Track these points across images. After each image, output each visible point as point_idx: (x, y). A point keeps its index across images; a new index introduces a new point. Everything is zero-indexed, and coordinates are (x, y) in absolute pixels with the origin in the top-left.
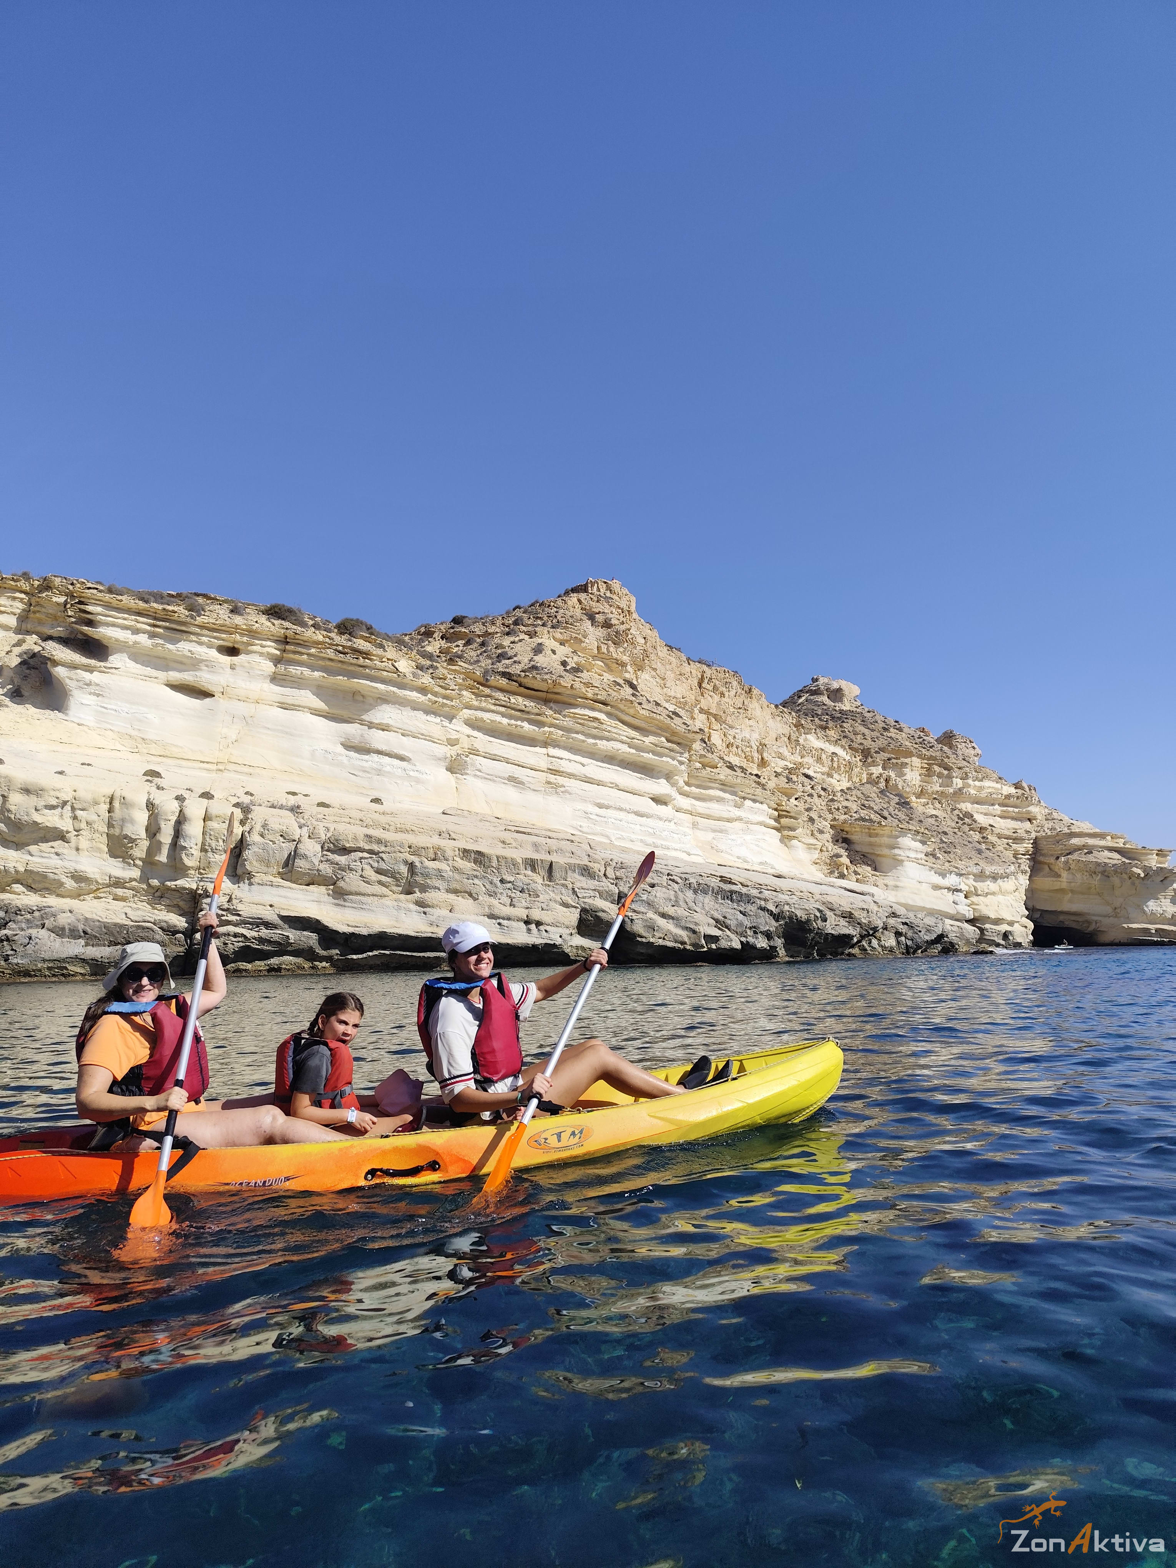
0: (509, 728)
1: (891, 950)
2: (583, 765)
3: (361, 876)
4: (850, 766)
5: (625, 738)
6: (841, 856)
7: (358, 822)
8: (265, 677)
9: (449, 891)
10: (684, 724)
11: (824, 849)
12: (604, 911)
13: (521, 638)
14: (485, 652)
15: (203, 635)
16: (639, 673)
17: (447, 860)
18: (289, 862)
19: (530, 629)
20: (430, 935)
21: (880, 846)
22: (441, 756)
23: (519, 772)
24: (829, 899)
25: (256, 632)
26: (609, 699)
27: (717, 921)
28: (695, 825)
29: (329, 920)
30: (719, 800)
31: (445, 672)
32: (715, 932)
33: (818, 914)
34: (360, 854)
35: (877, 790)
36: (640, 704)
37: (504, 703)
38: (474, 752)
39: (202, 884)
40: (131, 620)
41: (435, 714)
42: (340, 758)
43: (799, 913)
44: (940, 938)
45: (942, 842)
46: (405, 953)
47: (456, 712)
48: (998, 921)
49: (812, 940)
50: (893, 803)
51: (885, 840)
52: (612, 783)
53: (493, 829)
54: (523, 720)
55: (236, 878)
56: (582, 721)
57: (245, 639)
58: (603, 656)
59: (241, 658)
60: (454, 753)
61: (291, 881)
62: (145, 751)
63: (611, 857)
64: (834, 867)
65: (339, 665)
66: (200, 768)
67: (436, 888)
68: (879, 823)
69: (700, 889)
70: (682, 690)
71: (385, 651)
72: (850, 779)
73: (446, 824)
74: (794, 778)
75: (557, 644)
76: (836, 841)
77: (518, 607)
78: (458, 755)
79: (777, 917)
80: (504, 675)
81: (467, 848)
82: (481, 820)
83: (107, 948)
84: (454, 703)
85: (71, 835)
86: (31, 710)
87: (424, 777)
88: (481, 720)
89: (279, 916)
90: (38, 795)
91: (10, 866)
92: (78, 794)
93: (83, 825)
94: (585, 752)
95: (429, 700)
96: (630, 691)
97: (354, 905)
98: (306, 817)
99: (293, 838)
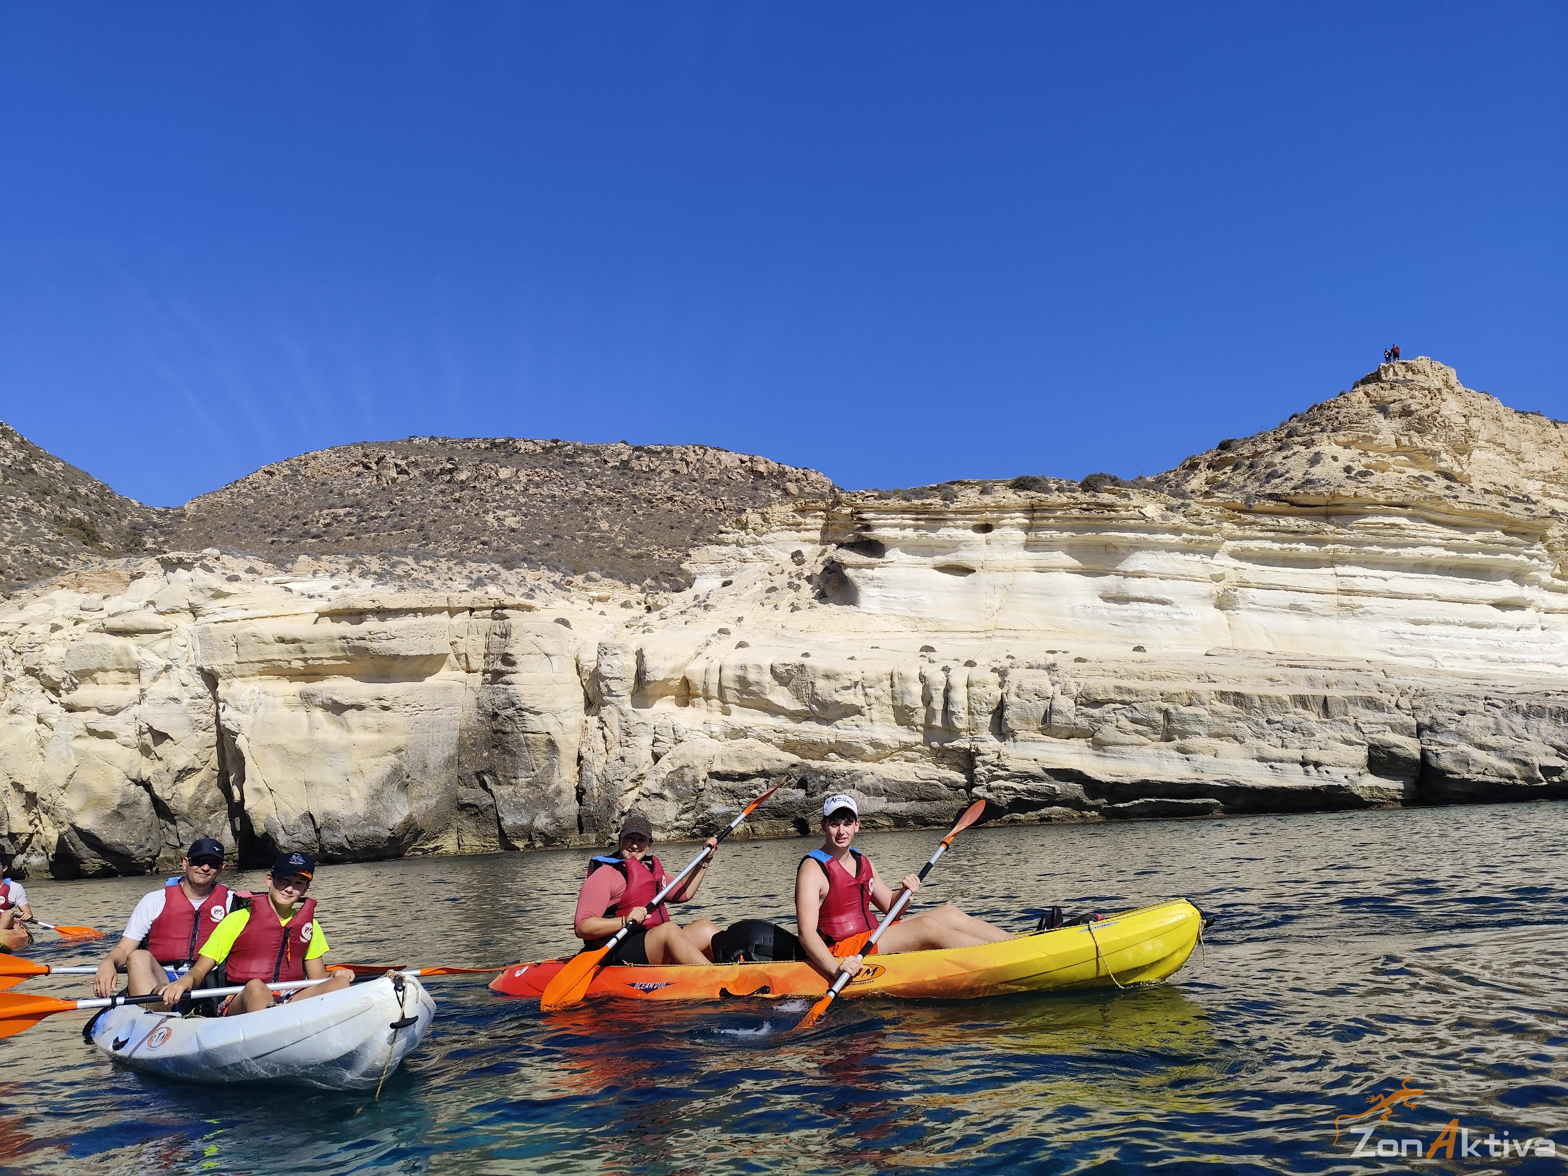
0: (1282, 552)
2: (1386, 579)
3: (1117, 726)
5: (1440, 541)
7: (1112, 674)
8: (1018, 546)
9: (1211, 735)
10: (1527, 509)
12: (1398, 747)
13: (1296, 450)
14: (1253, 474)
15: (958, 520)
16: (1464, 458)
17: (1203, 704)
18: (1046, 718)
19: (1307, 438)
20: (1195, 781)
22: (1206, 594)
23: (1302, 599)
25: (1004, 507)
26: (1407, 500)
27: (1560, 749)
29: (1091, 771)
31: (1200, 507)
32: (1558, 763)
34: (1113, 706)
36: (1456, 497)
37: (1272, 527)
38: (1245, 584)
39: (973, 743)
40: (897, 519)
41: (1194, 552)
42: (1099, 611)
46: (1171, 800)
47: (1217, 546)
52: (1431, 595)
53: (1264, 666)
54: (1298, 542)
55: (1002, 737)
56: (1377, 531)
57: (995, 515)
58: (1406, 449)
59: (995, 532)
60: (1220, 589)
61: (1051, 736)
62: (923, 629)
63: (1408, 683)
65: (1086, 522)
66: (971, 638)
67: (1196, 733)
69: (1533, 712)
71: (1130, 499)
73: (1211, 667)
75: (1340, 448)
77: (1295, 416)
78: (1225, 590)
80: (1271, 496)
81: (1224, 690)
82: (1248, 658)
83: (905, 804)
84: (1214, 538)
85: (865, 709)
86: (833, 608)
87: (1190, 618)
88: (1248, 549)
89: (1044, 769)
90: (835, 679)
91: (825, 738)
92: (865, 675)
93: (873, 700)
94: (1386, 564)
95: (1184, 540)
96: (1446, 482)
97: (1114, 755)
98: (1060, 674)
99: (1046, 695)
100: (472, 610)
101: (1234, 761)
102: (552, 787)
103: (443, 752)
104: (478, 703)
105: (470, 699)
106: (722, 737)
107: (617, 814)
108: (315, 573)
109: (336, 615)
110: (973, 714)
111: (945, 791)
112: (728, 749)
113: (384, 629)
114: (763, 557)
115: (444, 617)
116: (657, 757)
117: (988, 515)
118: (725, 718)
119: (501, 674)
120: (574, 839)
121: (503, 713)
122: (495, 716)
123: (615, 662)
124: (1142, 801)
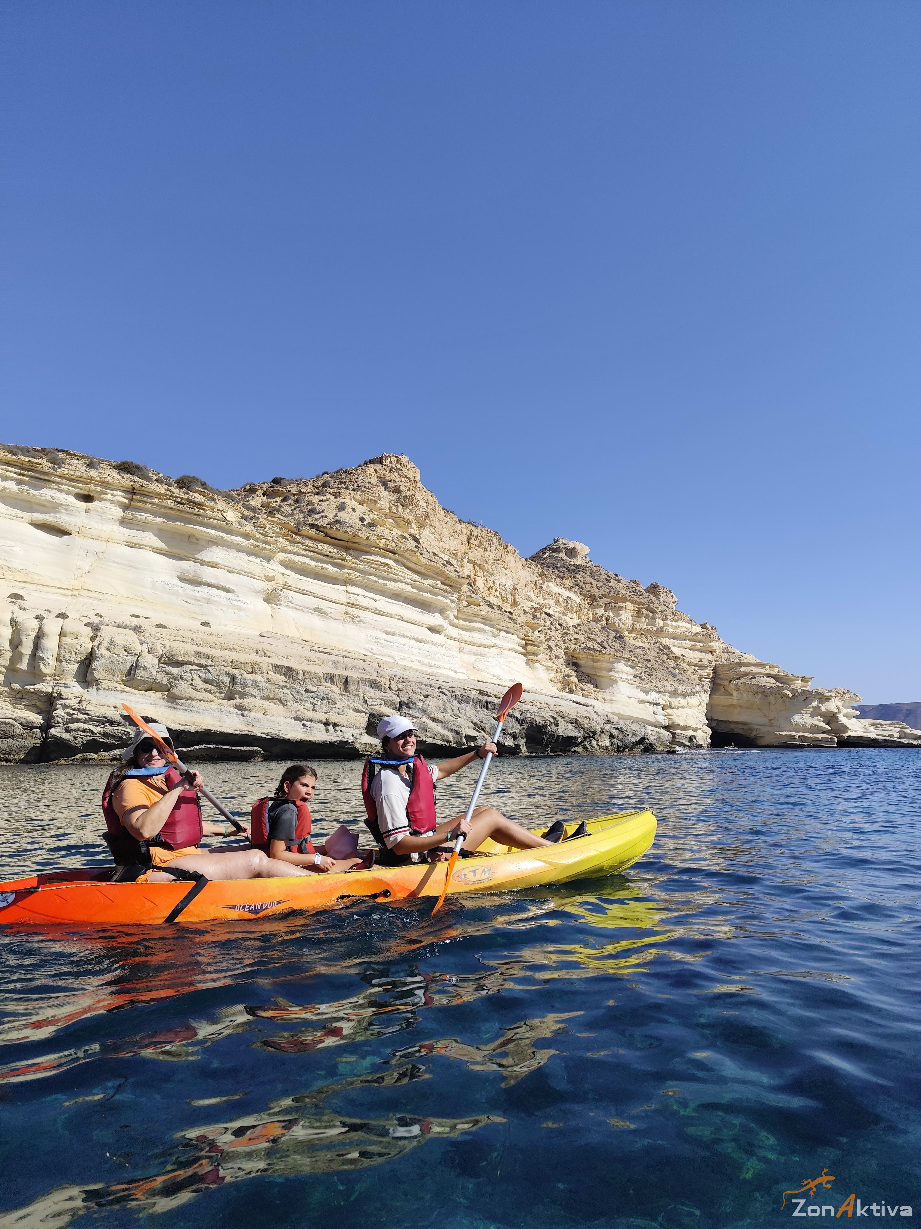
0: (316, 569)
1: (606, 749)
2: (375, 601)
3: (191, 684)
4: (580, 607)
5: (409, 580)
6: (571, 676)
7: (190, 641)
8: (115, 521)
9: (263, 698)
10: (456, 571)
11: (559, 670)
13: (328, 497)
14: (298, 507)
15: (62, 484)
16: (421, 530)
17: (262, 673)
18: (131, 672)
19: (336, 490)
20: (247, 733)
21: (601, 669)
22: (259, 589)
23: (323, 605)
24: (561, 709)
25: (108, 483)
26: (397, 549)
27: (475, 724)
28: (461, 650)
30: (481, 631)
31: (265, 522)
32: (474, 733)
33: (552, 721)
34: (191, 667)
35: (600, 627)
36: (422, 554)
37: (312, 549)
38: (287, 587)
39: (56, 688)
40: (2, 469)
41: (256, 555)
42: (176, 589)
43: (538, 720)
44: (643, 739)
45: (647, 667)
46: (225, 747)
47: (273, 555)
48: (686, 728)
49: (547, 740)
50: (611, 637)
51: (604, 665)
52: (397, 615)
53: (302, 649)
54: (327, 563)
55: (86, 685)
56: (375, 566)
57: (99, 489)
58: (394, 515)
59: (95, 504)
60: (270, 588)
61: (132, 687)
62: (10, 578)
63: (394, 673)
64: (566, 685)
65: (178, 513)
66: (56, 593)
67: (252, 695)
68: (601, 652)
69: (464, 700)
70: (455, 544)
71: (216, 503)
72: (580, 617)
73: (263, 644)
74: (538, 615)
75: (357, 504)
76: (568, 664)
77: (326, 473)
78: (274, 589)
79: (521, 722)
80: (314, 526)
81: (279, 664)
82: (291, 642)
84: (272, 548)
87: (245, 605)
88: (294, 561)
89: (121, 715)
94: (377, 590)
95: (252, 544)
96: (414, 543)
97: (184, 708)
98: (146, 636)
99: (135, 652)
101: (277, 719)
110: (61, 661)
111: (19, 730)
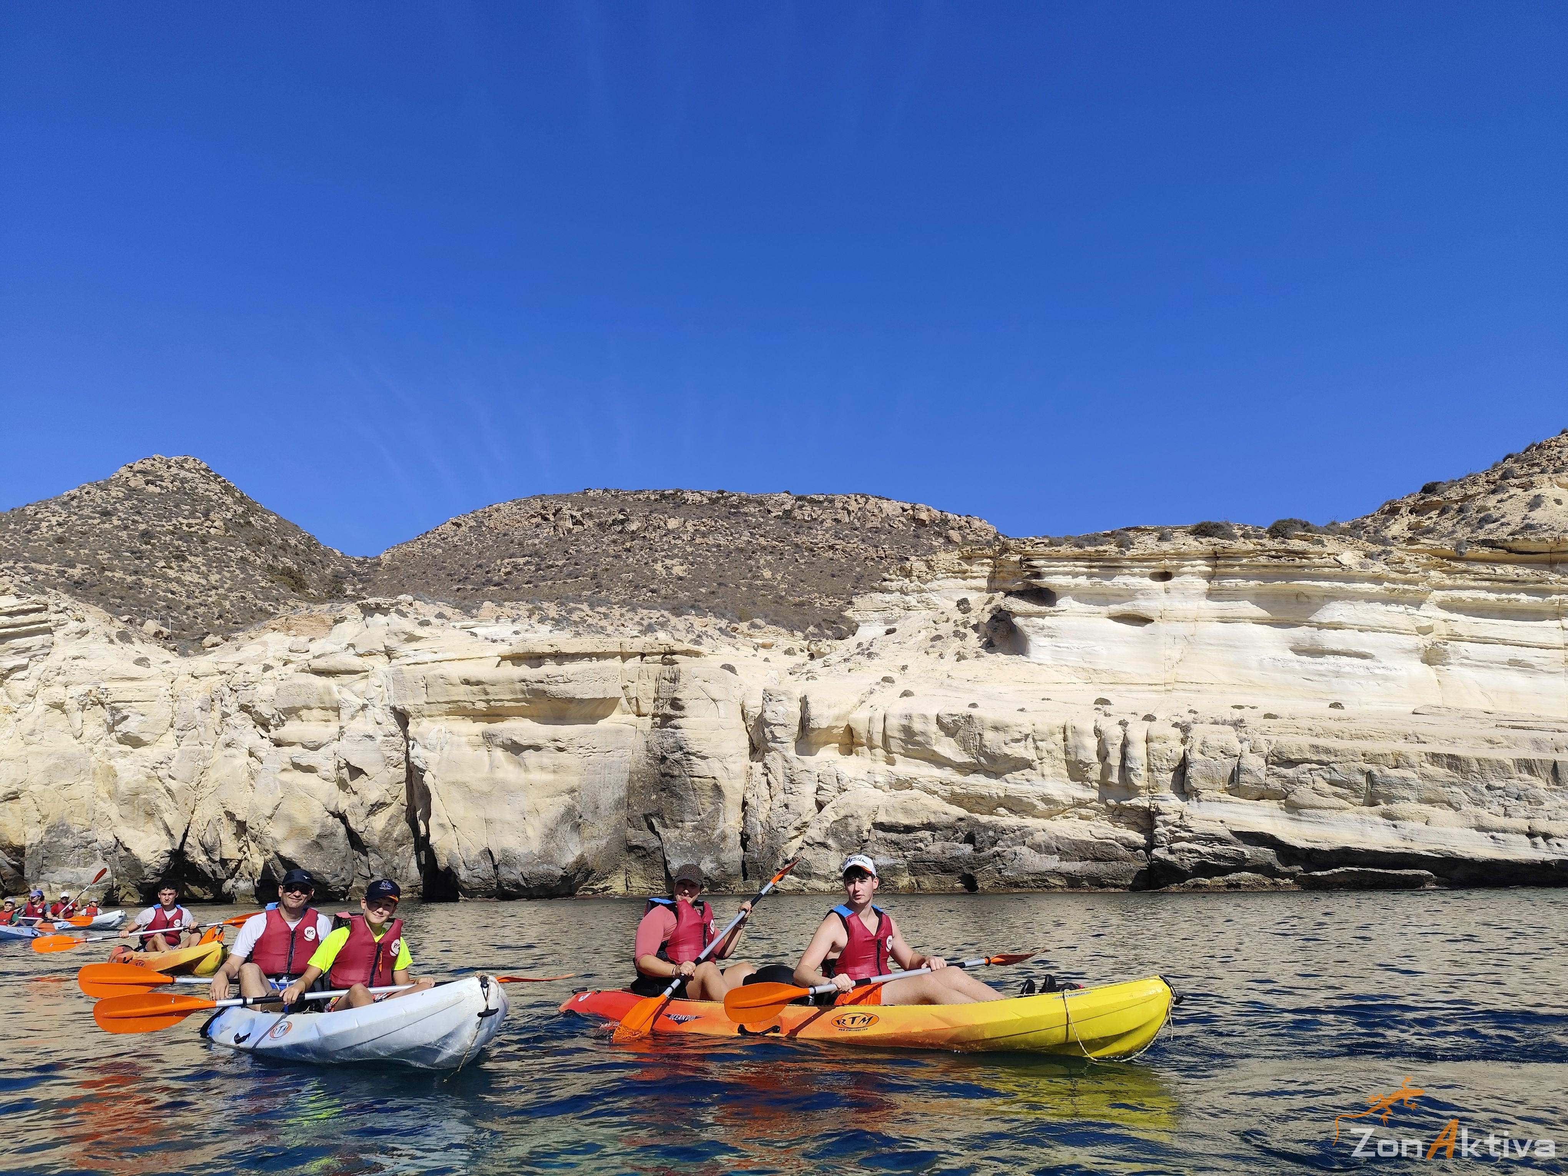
0: (1500, 603)
3: (1313, 788)
7: (1307, 732)
8: (1201, 595)
9: (1421, 801)
13: (1512, 492)
14: (1463, 519)
15: (1134, 567)
17: (1412, 766)
18: (1234, 777)
19: (1524, 480)
20: (1404, 850)
22: (1411, 647)
23: (1524, 654)
25: (1184, 554)
29: (1284, 835)
31: (1404, 554)
34: (1309, 766)
37: (1488, 576)
38: (1457, 638)
39: (1153, 802)
40: (1069, 566)
41: (1397, 602)
42: (1290, 664)
46: (1376, 870)
47: (1424, 597)
53: (1479, 726)
54: (1519, 592)
55: (1184, 796)
57: (1175, 563)
59: (1175, 580)
60: (1428, 643)
61: (1239, 796)
62: (1098, 681)
65: (1275, 570)
66: (1149, 691)
67: (1404, 798)
71: (1324, 546)
73: (1420, 726)
77: (1510, 456)
78: (1433, 644)
80: (1485, 543)
81: (1437, 752)
82: (1463, 718)
83: (1078, 863)
84: (1420, 587)
85: (1036, 763)
86: (1001, 657)
87: (1393, 673)
88: (1460, 600)
89: (1231, 832)
90: (1005, 731)
91: (993, 792)
92: (1037, 727)
93: (1044, 754)
95: (1386, 589)
97: (1310, 819)
98: (1249, 731)
99: (1234, 753)
100: (643, 655)
101: (1449, 830)
102: (718, 832)
103: (613, 793)
104: (647, 746)
105: (640, 742)
106: (887, 788)
107: (781, 861)
108: (498, 618)
109: (517, 659)
110: (1152, 771)
111: (1122, 852)
112: (893, 800)
113: (561, 673)
114: (928, 605)
115: (616, 662)
116: (820, 806)
117: (1167, 562)
118: (890, 768)
119: (670, 718)
120: (738, 885)
121: (671, 757)
122: (664, 759)
123: (780, 708)
124: (1342, 869)
